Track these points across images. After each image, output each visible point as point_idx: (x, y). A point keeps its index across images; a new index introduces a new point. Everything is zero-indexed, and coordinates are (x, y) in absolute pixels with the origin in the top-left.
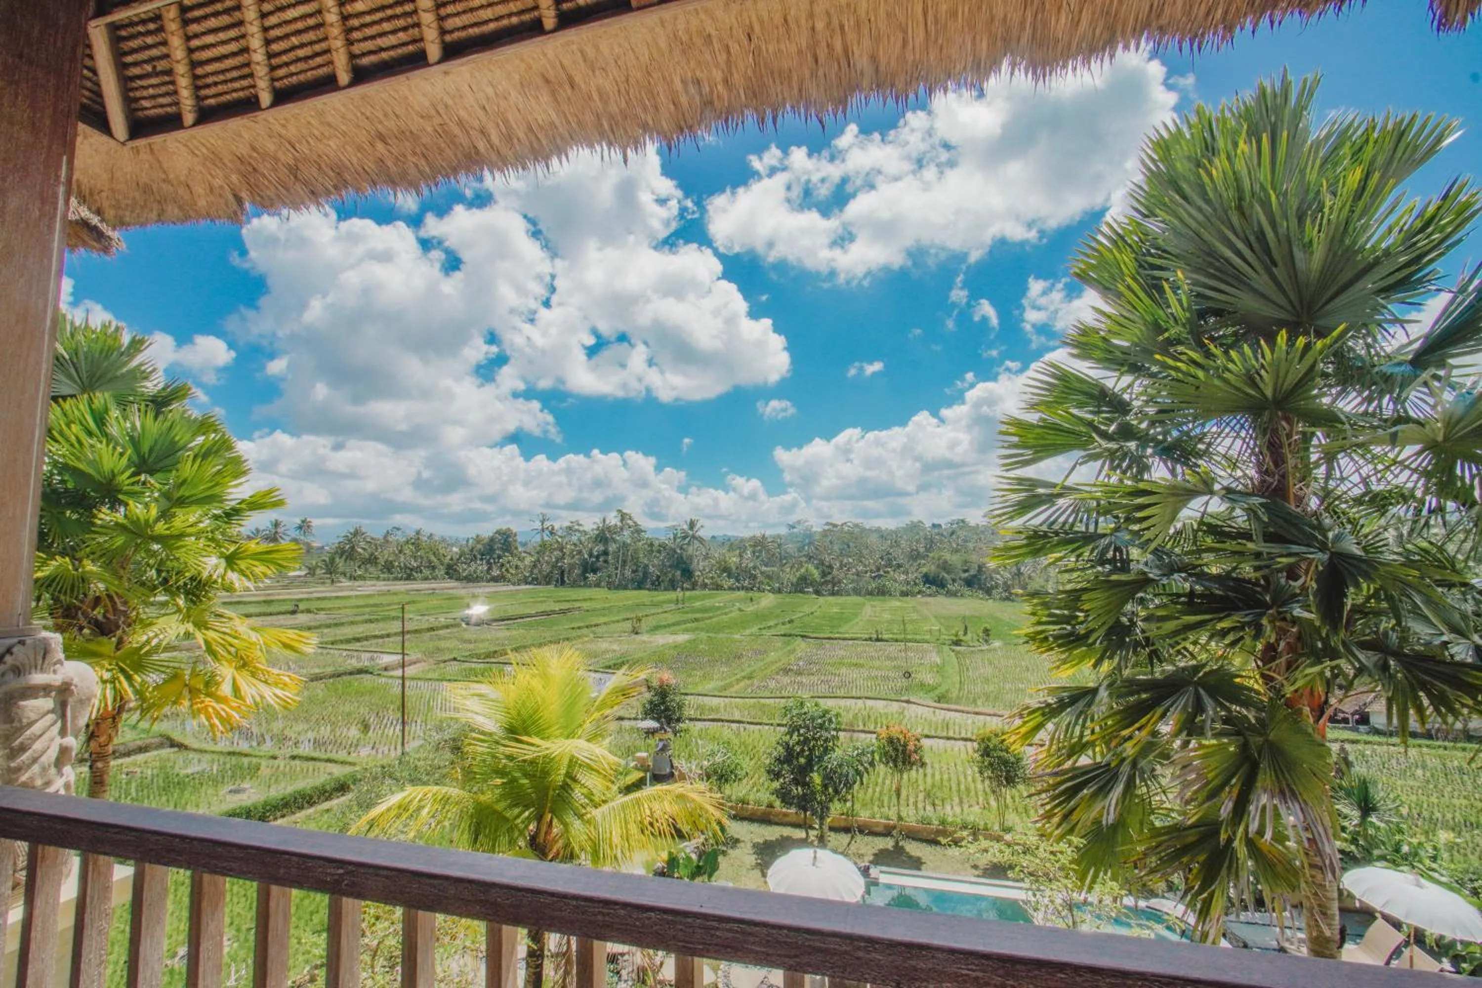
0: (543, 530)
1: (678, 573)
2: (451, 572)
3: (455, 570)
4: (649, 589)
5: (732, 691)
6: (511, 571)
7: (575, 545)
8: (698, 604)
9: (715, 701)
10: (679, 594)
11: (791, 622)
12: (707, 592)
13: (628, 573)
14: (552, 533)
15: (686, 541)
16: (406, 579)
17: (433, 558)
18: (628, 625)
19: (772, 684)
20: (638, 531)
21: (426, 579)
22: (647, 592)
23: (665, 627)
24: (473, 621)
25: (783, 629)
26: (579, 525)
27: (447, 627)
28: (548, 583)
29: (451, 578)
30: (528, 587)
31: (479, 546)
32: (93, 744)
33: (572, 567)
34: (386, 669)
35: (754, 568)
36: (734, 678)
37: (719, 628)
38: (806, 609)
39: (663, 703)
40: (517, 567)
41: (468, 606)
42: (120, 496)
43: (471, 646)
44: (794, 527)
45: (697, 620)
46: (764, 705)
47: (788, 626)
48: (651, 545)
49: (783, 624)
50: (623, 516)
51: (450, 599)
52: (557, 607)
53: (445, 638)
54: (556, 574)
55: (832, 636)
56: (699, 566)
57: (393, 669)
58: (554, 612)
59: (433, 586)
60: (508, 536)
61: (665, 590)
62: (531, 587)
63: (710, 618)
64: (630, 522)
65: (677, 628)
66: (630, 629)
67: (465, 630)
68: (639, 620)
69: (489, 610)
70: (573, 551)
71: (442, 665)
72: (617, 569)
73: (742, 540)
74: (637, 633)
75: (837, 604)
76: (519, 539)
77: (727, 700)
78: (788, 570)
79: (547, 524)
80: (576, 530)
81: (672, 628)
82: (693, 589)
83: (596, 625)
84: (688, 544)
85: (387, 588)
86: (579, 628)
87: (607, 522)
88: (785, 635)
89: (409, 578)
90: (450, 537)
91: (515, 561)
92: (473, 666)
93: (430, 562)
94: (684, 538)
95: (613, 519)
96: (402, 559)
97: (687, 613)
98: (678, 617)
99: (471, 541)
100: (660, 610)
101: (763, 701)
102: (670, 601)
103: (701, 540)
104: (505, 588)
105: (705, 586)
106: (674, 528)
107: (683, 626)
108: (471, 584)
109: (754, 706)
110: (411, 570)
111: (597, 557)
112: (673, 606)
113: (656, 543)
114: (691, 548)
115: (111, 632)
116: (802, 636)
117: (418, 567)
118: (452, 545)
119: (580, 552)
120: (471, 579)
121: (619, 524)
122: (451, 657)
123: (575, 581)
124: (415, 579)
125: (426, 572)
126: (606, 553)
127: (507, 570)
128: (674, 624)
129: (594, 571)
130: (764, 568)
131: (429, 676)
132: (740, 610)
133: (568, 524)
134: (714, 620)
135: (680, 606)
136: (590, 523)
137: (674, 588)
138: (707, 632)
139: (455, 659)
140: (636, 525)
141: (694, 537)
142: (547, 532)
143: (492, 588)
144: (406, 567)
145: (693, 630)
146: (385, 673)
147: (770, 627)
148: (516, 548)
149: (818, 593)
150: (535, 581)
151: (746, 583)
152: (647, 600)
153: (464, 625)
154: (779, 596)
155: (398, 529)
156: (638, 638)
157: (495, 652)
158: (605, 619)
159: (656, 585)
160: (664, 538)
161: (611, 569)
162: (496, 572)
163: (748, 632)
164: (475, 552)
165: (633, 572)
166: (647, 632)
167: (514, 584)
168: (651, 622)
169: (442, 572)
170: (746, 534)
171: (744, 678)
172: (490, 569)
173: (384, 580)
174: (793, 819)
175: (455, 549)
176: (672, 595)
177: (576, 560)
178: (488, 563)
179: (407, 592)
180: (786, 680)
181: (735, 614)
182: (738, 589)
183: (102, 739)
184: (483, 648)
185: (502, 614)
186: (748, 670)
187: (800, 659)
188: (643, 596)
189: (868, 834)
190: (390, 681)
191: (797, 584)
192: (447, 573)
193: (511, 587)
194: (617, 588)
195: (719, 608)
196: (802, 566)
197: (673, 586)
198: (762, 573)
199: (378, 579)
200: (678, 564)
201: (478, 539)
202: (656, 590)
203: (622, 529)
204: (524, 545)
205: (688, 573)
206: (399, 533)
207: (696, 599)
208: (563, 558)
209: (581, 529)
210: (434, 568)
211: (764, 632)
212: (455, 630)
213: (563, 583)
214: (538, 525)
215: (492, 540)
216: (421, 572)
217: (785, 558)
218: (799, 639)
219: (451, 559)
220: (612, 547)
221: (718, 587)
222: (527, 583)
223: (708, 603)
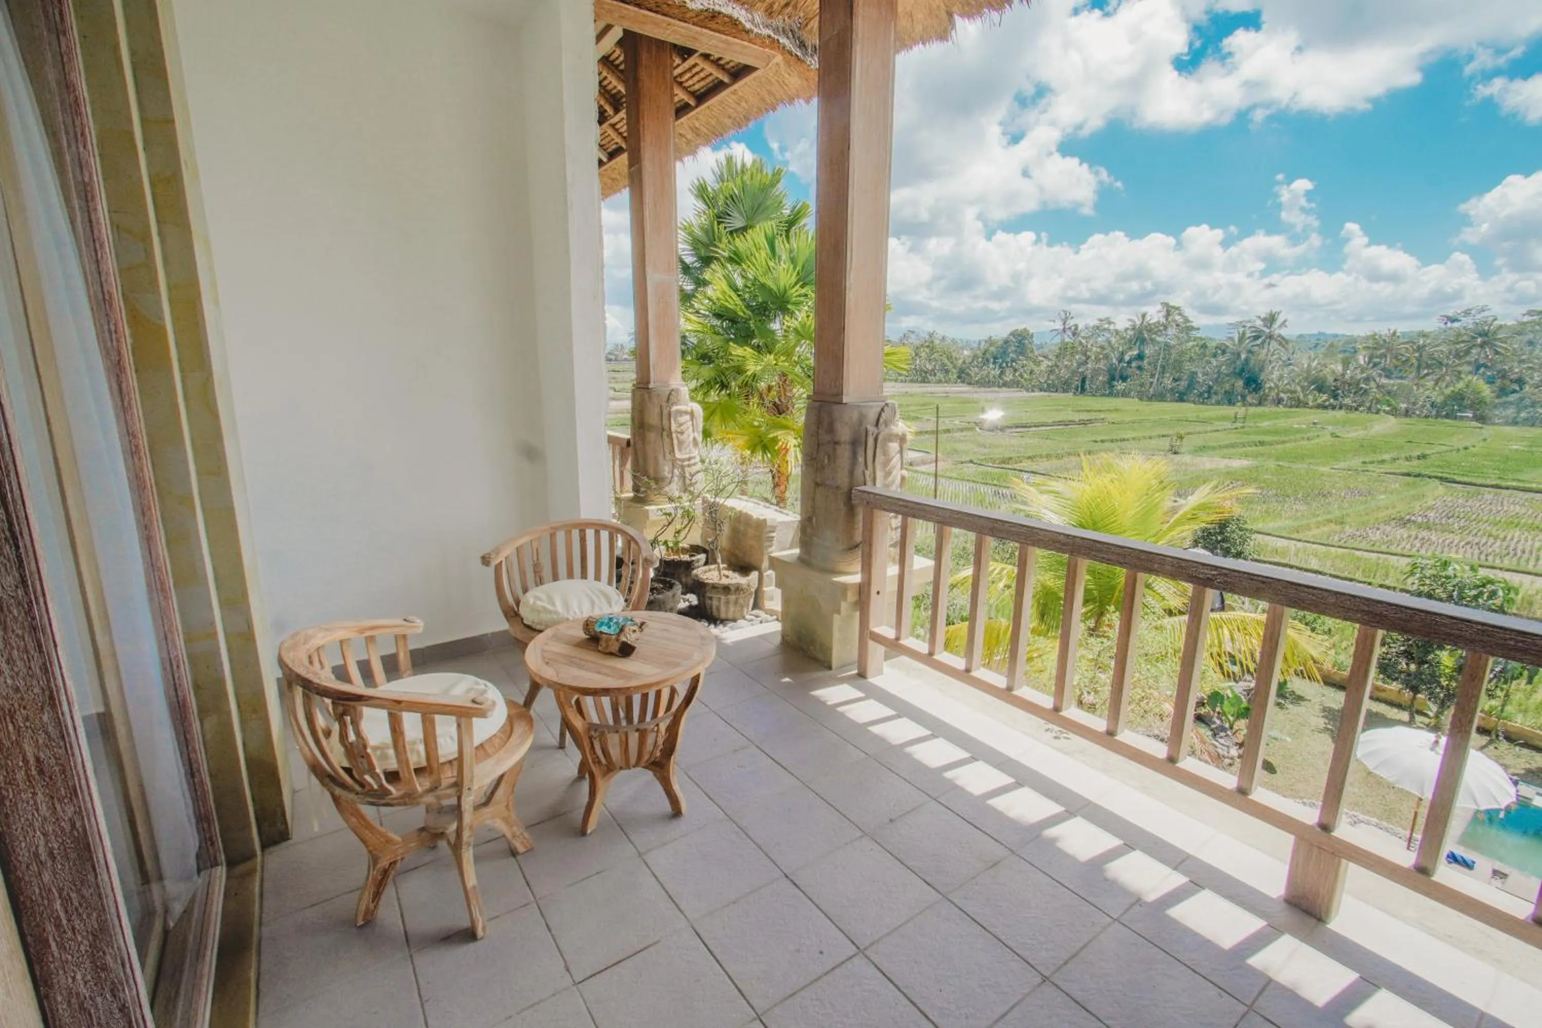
0: (1064, 330)
1: (1240, 383)
2: (963, 376)
3: (968, 375)
4: (1194, 403)
5: (1309, 535)
6: (1025, 376)
7: (1102, 348)
8: (1265, 424)
9: (1281, 543)
10: (1239, 410)
11: (1423, 457)
12: (1281, 408)
13: (1168, 382)
14: (1074, 334)
15: (1259, 342)
16: (921, 382)
17: (946, 361)
18: (1165, 443)
19: (1376, 536)
20: (1187, 328)
21: (940, 381)
22: (1192, 405)
23: (1214, 448)
24: (986, 426)
25: (1405, 466)
26: (1110, 323)
27: (962, 430)
28: (1065, 391)
29: (963, 382)
30: (1042, 393)
31: (992, 349)
32: (777, 491)
33: (1096, 372)
34: (911, 464)
35: (1367, 380)
36: (1314, 520)
37: (1299, 457)
38: (1457, 442)
39: (1221, 533)
40: (1032, 372)
41: (983, 410)
42: (789, 306)
43: (986, 451)
44: (1453, 320)
45: (1262, 443)
46: (1359, 559)
47: (1415, 463)
48: (1204, 346)
49: (1408, 459)
50: (1169, 310)
51: (963, 403)
52: (1077, 417)
53: (960, 441)
54: (1076, 382)
55: (1503, 484)
56: (1273, 376)
57: (918, 465)
58: (1072, 422)
59: (947, 389)
60: (1024, 338)
61: (1218, 403)
62: (1046, 394)
63: (1284, 442)
64: (1178, 318)
65: (1233, 451)
66: (1168, 447)
67: (979, 434)
68: (1181, 438)
69: (1003, 417)
70: (1099, 353)
71: (960, 466)
72: (1153, 376)
73: (1352, 340)
74: (1175, 453)
75: (1523, 439)
76: (1036, 341)
77: (1300, 544)
78: (1430, 384)
79: (1071, 323)
80: (1105, 330)
81: (1225, 451)
82: (1260, 404)
83: (1123, 440)
84: (1262, 345)
85: (904, 390)
86: (1102, 441)
87: (1148, 318)
88: (1408, 475)
89: (924, 381)
90: (961, 340)
91: (1032, 365)
92: (989, 469)
93: (943, 365)
94: (1256, 338)
95: (1154, 314)
96: (918, 362)
97: (1248, 434)
98: (1233, 438)
99: (983, 344)
100: (1209, 428)
101: (1358, 553)
102: (1224, 418)
103: (1283, 342)
104: (1019, 394)
105: (1279, 401)
106: (1242, 324)
107: (1241, 450)
108: (983, 389)
109: (1342, 557)
110: (926, 373)
111: (1129, 362)
112: (1228, 425)
113: (1212, 345)
114: (1265, 351)
115: (784, 412)
116: (1441, 479)
117: (933, 370)
118: (963, 348)
119: (1106, 357)
120: (985, 383)
121: (1163, 320)
122: (968, 459)
123: (1097, 389)
124: (929, 382)
125: (940, 375)
126: (1140, 357)
127: (1021, 376)
128: (1226, 446)
129: (1124, 379)
130: (1384, 381)
131: (949, 474)
132: (1333, 435)
133: (1097, 323)
134: (1288, 445)
135: (1239, 425)
136: (1123, 321)
137: (1231, 403)
138: (1278, 459)
139: (971, 461)
140: (1187, 320)
141: (1270, 337)
142: (1069, 333)
143: (1005, 393)
144: (922, 370)
145: (1256, 456)
146: (911, 468)
147: (1383, 462)
148: (1032, 351)
149: (1482, 419)
150: (1051, 388)
151: (1347, 401)
152: (1191, 416)
153: (977, 429)
154: (1407, 420)
155: (913, 332)
156: (1177, 458)
157: (1011, 458)
158: (1134, 434)
159: (1206, 396)
160: (1220, 337)
161: (1146, 376)
162: (1009, 377)
163: (1342, 465)
164: (988, 355)
165: (1175, 380)
166: (1190, 452)
167: (1027, 390)
168: (1198, 441)
169: (955, 376)
170: (1360, 331)
171: (1329, 521)
172: (1002, 373)
173: (902, 381)
174: (1393, 697)
175: (966, 352)
176: (1229, 411)
177: (1101, 365)
178: (1001, 367)
179: (923, 394)
180: (1402, 532)
181: (1326, 439)
182: (1333, 408)
183: (782, 487)
184: (998, 453)
185: (1016, 422)
186: (1337, 513)
187: (1431, 508)
188: (1188, 409)
189: (1522, 745)
190: (915, 475)
191: (1444, 404)
192: (959, 377)
193: (1025, 394)
194: (1150, 399)
195: (1299, 431)
196: (1459, 378)
197: (1229, 399)
198: (1379, 387)
199: (896, 381)
200: (1243, 370)
201: (990, 342)
202: (1203, 403)
203: (1166, 328)
204: (1041, 347)
205: (1253, 383)
206: (913, 336)
207: (1261, 416)
208: (1086, 363)
209: (1112, 327)
210: (947, 371)
211: (1370, 467)
212: (969, 433)
213: (1083, 390)
214: (1059, 325)
215: (1006, 342)
216: (935, 375)
217: (1428, 366)
218: (1437, 482)
219: (964, 362)
220: (1148, 351)
221: (1299, 404)
222: (1041, 390)
223: (1282, 423)
